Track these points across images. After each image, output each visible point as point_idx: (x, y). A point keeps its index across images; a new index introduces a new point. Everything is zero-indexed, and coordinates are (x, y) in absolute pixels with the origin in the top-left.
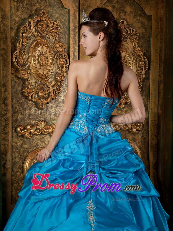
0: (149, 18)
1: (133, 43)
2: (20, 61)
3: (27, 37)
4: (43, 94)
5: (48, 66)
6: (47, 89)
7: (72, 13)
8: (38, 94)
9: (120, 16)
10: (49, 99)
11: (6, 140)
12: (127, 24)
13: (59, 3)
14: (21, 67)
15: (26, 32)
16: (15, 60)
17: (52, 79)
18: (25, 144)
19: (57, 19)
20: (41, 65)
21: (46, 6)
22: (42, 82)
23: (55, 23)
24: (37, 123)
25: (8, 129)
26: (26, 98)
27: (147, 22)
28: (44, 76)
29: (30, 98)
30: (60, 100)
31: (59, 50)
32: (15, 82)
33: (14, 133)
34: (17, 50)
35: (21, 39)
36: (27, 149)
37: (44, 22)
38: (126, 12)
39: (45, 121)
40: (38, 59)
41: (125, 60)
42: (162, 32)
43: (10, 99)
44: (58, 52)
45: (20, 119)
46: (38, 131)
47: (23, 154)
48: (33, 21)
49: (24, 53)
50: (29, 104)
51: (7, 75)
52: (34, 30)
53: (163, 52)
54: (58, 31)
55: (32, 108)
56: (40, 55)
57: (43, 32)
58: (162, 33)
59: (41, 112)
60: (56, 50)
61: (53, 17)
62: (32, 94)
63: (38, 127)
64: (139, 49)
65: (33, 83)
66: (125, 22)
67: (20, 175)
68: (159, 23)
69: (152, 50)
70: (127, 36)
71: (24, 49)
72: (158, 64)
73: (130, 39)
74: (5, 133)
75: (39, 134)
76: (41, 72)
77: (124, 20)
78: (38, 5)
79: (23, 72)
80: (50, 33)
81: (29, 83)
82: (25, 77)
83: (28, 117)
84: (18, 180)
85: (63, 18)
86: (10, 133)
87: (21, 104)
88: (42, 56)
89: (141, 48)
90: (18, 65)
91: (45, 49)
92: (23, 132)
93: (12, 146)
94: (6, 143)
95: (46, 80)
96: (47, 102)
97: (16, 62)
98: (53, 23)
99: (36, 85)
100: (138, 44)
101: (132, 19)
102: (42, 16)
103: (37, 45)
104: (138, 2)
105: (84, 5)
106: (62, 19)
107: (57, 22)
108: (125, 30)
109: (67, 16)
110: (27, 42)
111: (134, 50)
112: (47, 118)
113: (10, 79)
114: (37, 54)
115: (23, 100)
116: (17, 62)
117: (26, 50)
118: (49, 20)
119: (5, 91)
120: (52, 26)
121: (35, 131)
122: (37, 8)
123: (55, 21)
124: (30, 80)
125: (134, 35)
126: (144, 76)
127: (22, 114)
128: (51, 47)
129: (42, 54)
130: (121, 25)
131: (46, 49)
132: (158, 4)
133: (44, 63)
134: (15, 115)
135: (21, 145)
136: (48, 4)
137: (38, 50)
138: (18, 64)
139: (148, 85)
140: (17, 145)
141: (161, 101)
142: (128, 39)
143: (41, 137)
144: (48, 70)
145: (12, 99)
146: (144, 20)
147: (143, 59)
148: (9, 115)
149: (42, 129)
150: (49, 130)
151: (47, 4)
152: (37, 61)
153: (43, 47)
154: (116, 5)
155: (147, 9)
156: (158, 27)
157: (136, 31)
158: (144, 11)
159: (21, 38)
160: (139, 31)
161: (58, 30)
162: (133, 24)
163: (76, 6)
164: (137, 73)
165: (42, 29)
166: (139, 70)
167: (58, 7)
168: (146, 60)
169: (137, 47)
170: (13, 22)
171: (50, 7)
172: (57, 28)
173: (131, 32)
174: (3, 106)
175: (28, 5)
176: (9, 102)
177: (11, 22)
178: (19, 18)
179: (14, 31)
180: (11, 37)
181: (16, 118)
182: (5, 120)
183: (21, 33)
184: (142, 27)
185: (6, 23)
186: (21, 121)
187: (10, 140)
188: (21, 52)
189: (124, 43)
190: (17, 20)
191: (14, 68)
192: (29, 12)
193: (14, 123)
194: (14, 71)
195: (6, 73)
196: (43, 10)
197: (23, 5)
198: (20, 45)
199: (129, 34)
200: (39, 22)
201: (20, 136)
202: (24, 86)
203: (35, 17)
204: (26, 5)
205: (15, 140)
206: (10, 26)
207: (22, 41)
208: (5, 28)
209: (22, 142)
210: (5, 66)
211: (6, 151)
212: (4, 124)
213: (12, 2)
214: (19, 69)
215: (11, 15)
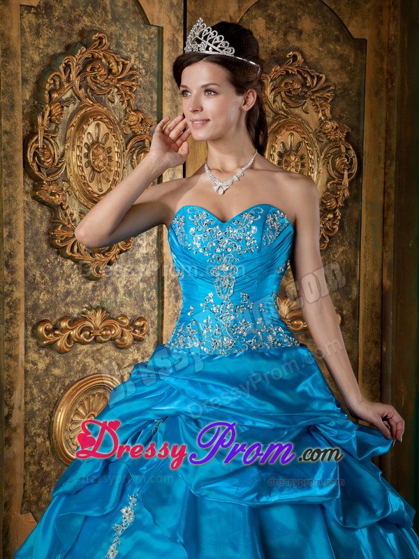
0: (360, 45)
1: (320, 109)
2: (44, 162)
3: (60, 101)
5: (111, 171)
7: (167, 35)
9: (286, 41)
10: (112, 253)
11: (11, 356)
12: (305, 62)
13: (135, 12)
14: (48, 175)
15: (58, 87)
16: (34, 158)
18: (55, 367)
19: (132, 52)
20: (93, 169)
21: (105, 21)
23: (127, 64)
24: (84, 313)
25: (17, 329)
26: (58, 253)
27: (353, 55)
29: (68, 251)
30: (138, 256)
31: (137, 131)
32: (32, 212)
33: (30, 339)
34: (37, 133)
35: (47, 106)
36: (59, 378)
37: (102, 63)
38: (300, 32)
39: (103, 309)
40: (87, 156)
41: (299, 153)
42: (392, 82)
43: (21, 255)
44: (135, 135)
45: (45, 303)
46: (88, 333)
47: (51, 391)
48: (76, 61)
49: (53, 142)
50: (64, 268)
51: (13, 196)
52: (77, 83)
53: (394, 132)
54: (133, 83)
55: (72, 276)
56: (93, 144)
57: (98, 87)
58: (392, 84)
59: (93, 286)
60: (129, 131)
61: (122, 47)
62: (72, 242)
63: (88, 324)
64: (335, 124)
65: (76, 216)
66: (299, 57)
67: (45, 442)
68: (385, 58)
69: (367, 126)
70: (304, 92)
71: (55, 132)
72: (383, 162)
73: (313, 100)
74: (10, 340)
75: (90, 340)
76: (94, 187)
77: (296, 53)
78: (86, 21)
79: (51, 187)
80: (116, 90)
81: (66, 215)
82: (57, 199)
83: (63, 300)
84: (40, 456)
85: (146, 49)
86: (22, 339)
87: (45, 267)
88: (96, 148)
89: (338, 123)
90: (40, 171)
91: (104, 129)
92: (52, 337)
93: (26, 371)
94: (12, 363)
96: (107, 260)
97: (34, 164)
98: (123, 63)
100: (331, 112)
101: (316, 49)
102: (95, 49)
103: (84, 120)
104: (333, 7)
105: (197, 16)
106: (143, 52)
107: (133, 61)
108: (299, 76)
109: (154, 46)
110: (61, 114)
111: (321, 128)
112: (109, 301)
113: (22, 205)
114: (86, 143)
115: (52, 257)
116: (37, 164)
117: (60, 134)
118: (113, 56)
119: (10, 236)
120: (120, 71)
121: (81, 333)
122: (83, 28)
123: (127, 58)
124: (68, 206)
125: (323, 89)
126: (347, 193)
127: (48, 292)
128: (119, 124)
129: (98, 142)
130: (290, 65)
131: (107, 131)
132: (381, 11)
133: (101, 164)
134: (32, 296)
135: (47, 369)
136: (110, 17)
137: (88, 131)
138: (39, 167)
139: (356, 214)
140: (37, 369)
141: (389, 255)
142: (308, 100)
143: (95, 349)
144: (110, 183)
145: (26, 255)
146: (346, 52)
147: (343, 150)
148: (19, 293)
149: (97, 329)
150: (113, 332)
151: (107, 16)
152: (84, 161)
153: (98, 125)
154: (277, 14)
155: (353, 22)
156: (381, 69)
157: (327, 80)
158: (346, 28)
159: (46, 103)
160: (334, 79)
161: (133, 81)
162: (318, 60)
163: (178, 17)
164: (329, 185)
165: (97, 79)
166: (334, 179)
167: (133, 24)
168: (352, 153)
169: (330, 120)
170: (27, 65)
171: (115, 23)
172: (133, 75)
173: (315, 82)
174: (5, 272)
175: (62, 20)
176: (19, 262)
177: (23, 65)
178: (41, 55)
179: (30, 86)
180: (23, 101)
181: (34, 302)
182: (10, 307)
183: (47, 92)
184: (342, 68)
185: (11, 67)
186: (46, 310)
187: (22, 357)
188: (47, 139)
189: (297, 111)
190: (37, 58)
191: (31, 177)
192: (64, 39)
193: (30, 316)
194: (31, 186)
195: (11, 191)
196: (100, 33)
197: (50, 20)
198: (45, 123)
199: (309, 88)
200: (90, 62)
201: (43, 347)
202: (54, 223)
203: (79, 51)
204: (58, 20)
205: (33, 356)
206: (20, 76)
207: (51, 112)
208: (9, 80)
209: (47, 361)
210: (10, 175)
211: (11, 383)
212: (7, 316)
213: (25, 15)
214: (43, 180)
215: (22, 47)
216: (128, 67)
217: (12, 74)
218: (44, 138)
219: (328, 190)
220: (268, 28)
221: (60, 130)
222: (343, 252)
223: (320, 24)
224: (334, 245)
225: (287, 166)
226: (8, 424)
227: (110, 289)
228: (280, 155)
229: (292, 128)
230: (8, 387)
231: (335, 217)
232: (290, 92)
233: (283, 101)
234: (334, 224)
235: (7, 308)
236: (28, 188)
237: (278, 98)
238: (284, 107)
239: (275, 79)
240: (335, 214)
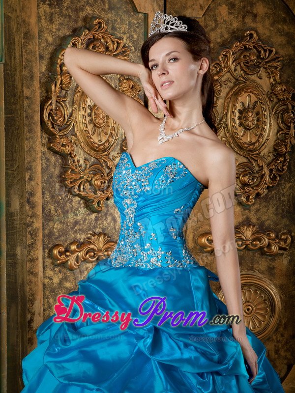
1: (272, 76)
2: (57, 120)
4: (100, 181)
5: (108, 126)
6: (108, 171)
8: (90, 182)
9: (244, 23)
10: (110, 191)
11: (32, 273)
12: (259, 39)
13: (127, 3)
14: (60, 131)
16: (49, 118)
17: (116, 153)
18: (67, 281)
19: (124, 33)
20: (95, 125)
21: (103, 10)
22: (97, 159)
23: (121, 43)
24: (89, 238)
25: (37, 252)
26: (68, 192)
28: (102, 147)
29: (76, 190)
32: (48, 160)
33: (47, 260)
34: (51, 98)
35: (59, 76)
36: (70, 290)
37: (101, 43)
38: (255, 16)
39: (105, 234)
40: (90, 115)
41: (255, 110)
43: (39, 194)
45: (58, 231)
46: (92, 254)
48: (81, 41)
49: (63, 105)
50: (73, 203)
51: (32, 148)
54: (126, 58)
55: (79, 209)
56: (94, 106)
59: (96, 217)
61: (116, 30)
62: (79, 182)
63: (92, 246)
64: (284, 87)
65: (82, 162)
70: (259, 62)
71: (65, 97)
73: (266, 68)
74: (32, 261)
75: (94, 260)
76: (95, 139)
77: (252, 32)
78: (88, 10)
79: (63, 140)
81: (74, 162)
82: (67, 150)
83: (72, 228)
85: (135, 31)
86: (41, 260)
87: (59, 202)
89: (286, 86)
90: (53, 127)
92: (64, 258)
93: (44, 285)
94: (33, 279)
95: (105, 155)
96: (106, 196)
97: (49, 123)
98: (117, 42)
99: (86, 165)
100: (280, 78)
101: (268, 28)
102: (96, 31)
105: (174, 5)
106: (132, 34)
107: (125, 41)
108: (255, 51)
109: (142, 28)
110: (70, 83)
111: (272, 90)
112: (110, 228)
113: (39, 155)
114: (89, 105)
115: (64, 195)
116: (51, 122)
117: (69, 99)
118: (110, 37)
119: (31, 179)
120: (115, 48)
121: (87, 254)
122: (86, 15)
123: (120, 39)
124: (76, 155)
125: (274, 60)
126: (293, 141)
127: (61, 222)
130: (247, 42)
133: (101, 121)
134: (48, 225)
135: (61, 283)
136: (107, 7)
138: (53, 125)
140: (53, 283)
142: (262, 68)
144: (108, 136)
145: (43, 193)
146: (292, 31)
147: (290, 107)
148: (38, 224)
149: (100, 250)
151: (105, 6)
152: (88, 119)
154: (237, 2)
157: (276, 53)
158: (292, 12)
159: (58, 75)
160: (282, 52)
161: (126, 56)
162: (269, 38)
163: (159, 6)
164: (279, 135)
166: (282, 130)
167: (125, 12)
169: (280, 84)
170: (43, 45)
171: (111, 11)
172: (125, 52)
173: (267, 54)
174: (27, 208)
175: (70, 10)
176: (38, 199)
177: (40, 45)
178: (54, 37)
179: (45, 62)
180: (40, 73)
181: (50, 230)
182: (31, 234)
183: (58, 66)
184: (289, 43)
185: (30, 47)
186: (60, 236)
187: (41, 274)
188: (59, 103)
189: (254, 77)
190: (50, 39)
191: (46, 133)
192: (72, 24)
193: (47, 241)
194: (47, 139)
195: (31, 143)
196: (100, 19)
197: (61, 10)
198: (58, 89)
199: (263, 59)
200: (92, 42)
201: (57, 265)
202: (65, 168)
203: (84, 33)
204: (66, 10)
205: (49, 273)
206: (38, 53)
207: (61, 81)
208: (29, 56)
209: (61, 277)
210: (30, 131)
211: (33, 295)
212: (29, 242)
213: (41, 6)
214: (56, 135)
215: (39, 31)
216: (122, 45)
217: (32, 52)
218: (56, 101)
219: (278, 139)
220: (230, 13)
221: (69, 95)
222: (290, 188)
223: (271, 9)
224: (283, 181)
225: (246, 121)
226: (30, 327)
227: (109, 219)
228: (240, 112)
229: (249, 90)
230: (31, 298)
231: (285, 160)
232: (248, 63)
233: (242, 70)
234: (283, 166)
235: (29, 236)
236: (44, 141)
237: (238, 68)
238: (243, 74)
239: (236, 53)
240: (285, 158)
